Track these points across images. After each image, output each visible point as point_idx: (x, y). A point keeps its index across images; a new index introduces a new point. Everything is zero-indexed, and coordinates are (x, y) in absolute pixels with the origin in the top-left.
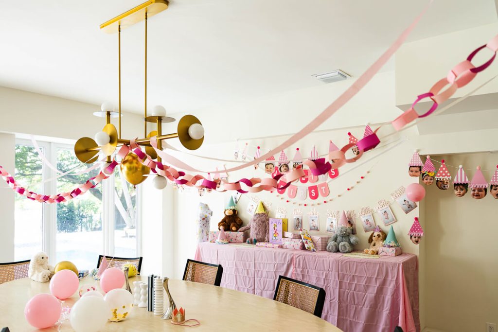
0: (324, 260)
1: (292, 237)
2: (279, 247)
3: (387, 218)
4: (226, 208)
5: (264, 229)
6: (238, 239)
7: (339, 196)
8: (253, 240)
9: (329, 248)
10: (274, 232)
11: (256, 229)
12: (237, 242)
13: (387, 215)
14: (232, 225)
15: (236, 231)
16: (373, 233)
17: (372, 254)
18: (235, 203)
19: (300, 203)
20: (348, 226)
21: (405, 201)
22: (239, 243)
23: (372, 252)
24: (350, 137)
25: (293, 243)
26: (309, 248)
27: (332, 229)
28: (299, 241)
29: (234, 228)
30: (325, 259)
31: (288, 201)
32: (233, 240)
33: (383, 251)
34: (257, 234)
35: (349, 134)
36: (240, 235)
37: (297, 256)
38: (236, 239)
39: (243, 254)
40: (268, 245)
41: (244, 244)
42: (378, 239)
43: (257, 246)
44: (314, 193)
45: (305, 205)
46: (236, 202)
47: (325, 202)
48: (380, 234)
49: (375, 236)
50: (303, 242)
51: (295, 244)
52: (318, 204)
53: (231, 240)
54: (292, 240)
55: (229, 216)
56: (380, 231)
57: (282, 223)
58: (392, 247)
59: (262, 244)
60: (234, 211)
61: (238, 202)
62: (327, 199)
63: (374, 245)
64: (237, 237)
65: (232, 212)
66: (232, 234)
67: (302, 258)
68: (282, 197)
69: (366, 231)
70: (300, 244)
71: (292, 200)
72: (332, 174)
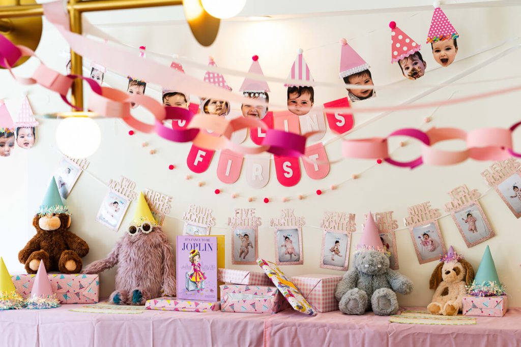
0: (347, 336)
1: (246, 281)
2: (213, 308)
3: (474, 229)
4: (42, 212)
5: (158, 264)
6: (84, 292)
7: (356, 177)
8: (131, 294)
9: (347, 304)
10: (192, 271)
11: (136, 264)
12: (80, 301)
13: (475, 221)
14: (63, 256)
15: (78, 271)
16: (441, 265)
17: (449, 314)
18: (62, 199)
19: (251, 196)
20: (382, 251)
21: (515, 187)
22: (88, 302)
23: (449, 310)
24: (394, 34)
25: (250, 297)
26: (300, 307)
27: (336, 257)
28: (269, 291)
29: (70, 265)
30: (350, 332)
31: (217, 192)
32: (72, 297)
33: (475, 307)
34: (139, 278)
35: (393, 25)
36: (89, 282)
37: (276, 328)
38: (77, 294)
39: (118, 333)
40: (181, 304)
41: (102, 304)
42: (456, 279)
43: (149, 309)
44: (290, 170)
45: (266, 201)
46: (66, 196)
47: (319, 192)
48: (460, 266)
49: (448, 273)
50: (280, 293)
51: (257, 298)
52: (301, 198)
53: (66, 296)
54: (247, 290)
55: (50, 232)
56: (460, 261)
57: (214, 247)
58: (492, 295)
59: (162, 302)
60: (64, 218)
61: (73, 196)
62: (323, 184)
63: (445, 292)
64: (81, 287)
65: (57, 222)
66: (69, 281)
67: (289, 334)
68: (201, 181)
69: (422, 260)
70: (273, 299)
71: (230, 189)
72: (339, 124)
